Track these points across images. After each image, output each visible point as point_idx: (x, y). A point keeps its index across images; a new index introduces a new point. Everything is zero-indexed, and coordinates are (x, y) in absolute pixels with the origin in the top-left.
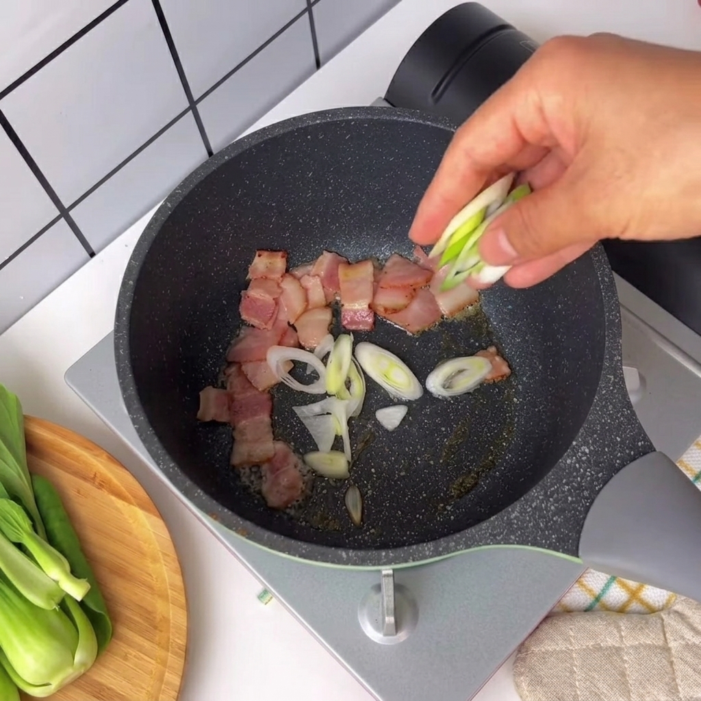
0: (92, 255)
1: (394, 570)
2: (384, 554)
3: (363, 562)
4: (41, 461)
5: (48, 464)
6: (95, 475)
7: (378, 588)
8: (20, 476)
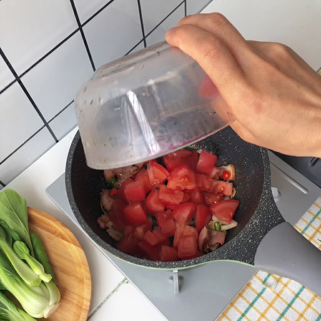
0: (57, 141)
1: (178, 270)
2: (173, 263)
3: (165, 267)
4: (34, 226)
5: (36, 227)
6: (56, 231)
7: (172, 278)
8: (25, 231)
